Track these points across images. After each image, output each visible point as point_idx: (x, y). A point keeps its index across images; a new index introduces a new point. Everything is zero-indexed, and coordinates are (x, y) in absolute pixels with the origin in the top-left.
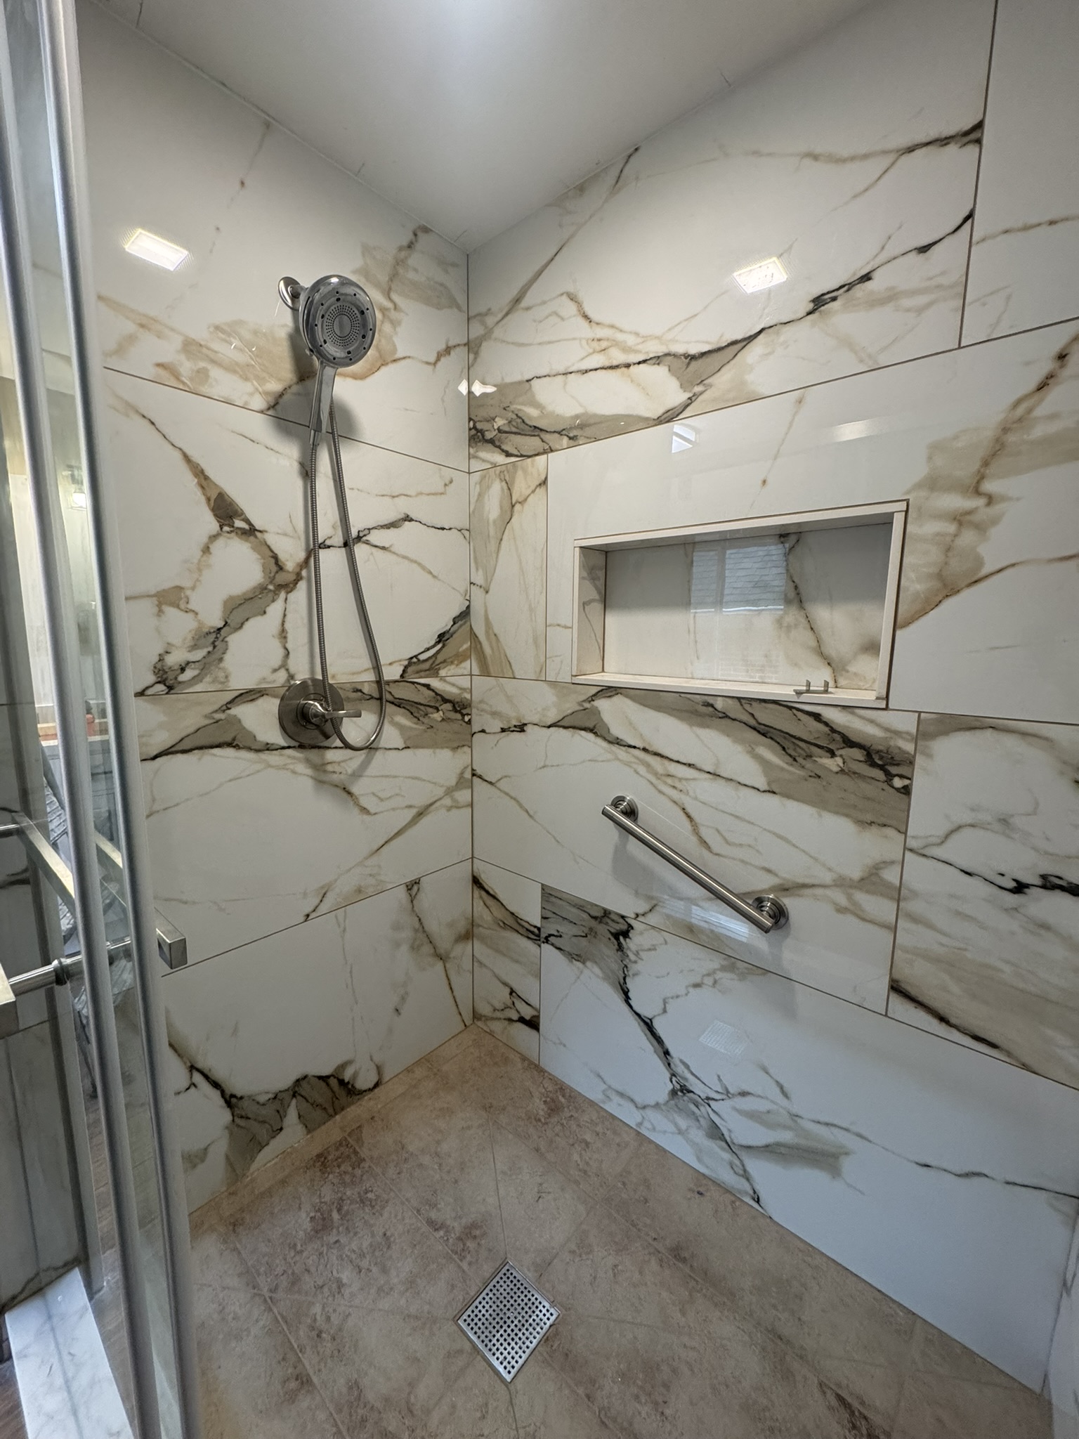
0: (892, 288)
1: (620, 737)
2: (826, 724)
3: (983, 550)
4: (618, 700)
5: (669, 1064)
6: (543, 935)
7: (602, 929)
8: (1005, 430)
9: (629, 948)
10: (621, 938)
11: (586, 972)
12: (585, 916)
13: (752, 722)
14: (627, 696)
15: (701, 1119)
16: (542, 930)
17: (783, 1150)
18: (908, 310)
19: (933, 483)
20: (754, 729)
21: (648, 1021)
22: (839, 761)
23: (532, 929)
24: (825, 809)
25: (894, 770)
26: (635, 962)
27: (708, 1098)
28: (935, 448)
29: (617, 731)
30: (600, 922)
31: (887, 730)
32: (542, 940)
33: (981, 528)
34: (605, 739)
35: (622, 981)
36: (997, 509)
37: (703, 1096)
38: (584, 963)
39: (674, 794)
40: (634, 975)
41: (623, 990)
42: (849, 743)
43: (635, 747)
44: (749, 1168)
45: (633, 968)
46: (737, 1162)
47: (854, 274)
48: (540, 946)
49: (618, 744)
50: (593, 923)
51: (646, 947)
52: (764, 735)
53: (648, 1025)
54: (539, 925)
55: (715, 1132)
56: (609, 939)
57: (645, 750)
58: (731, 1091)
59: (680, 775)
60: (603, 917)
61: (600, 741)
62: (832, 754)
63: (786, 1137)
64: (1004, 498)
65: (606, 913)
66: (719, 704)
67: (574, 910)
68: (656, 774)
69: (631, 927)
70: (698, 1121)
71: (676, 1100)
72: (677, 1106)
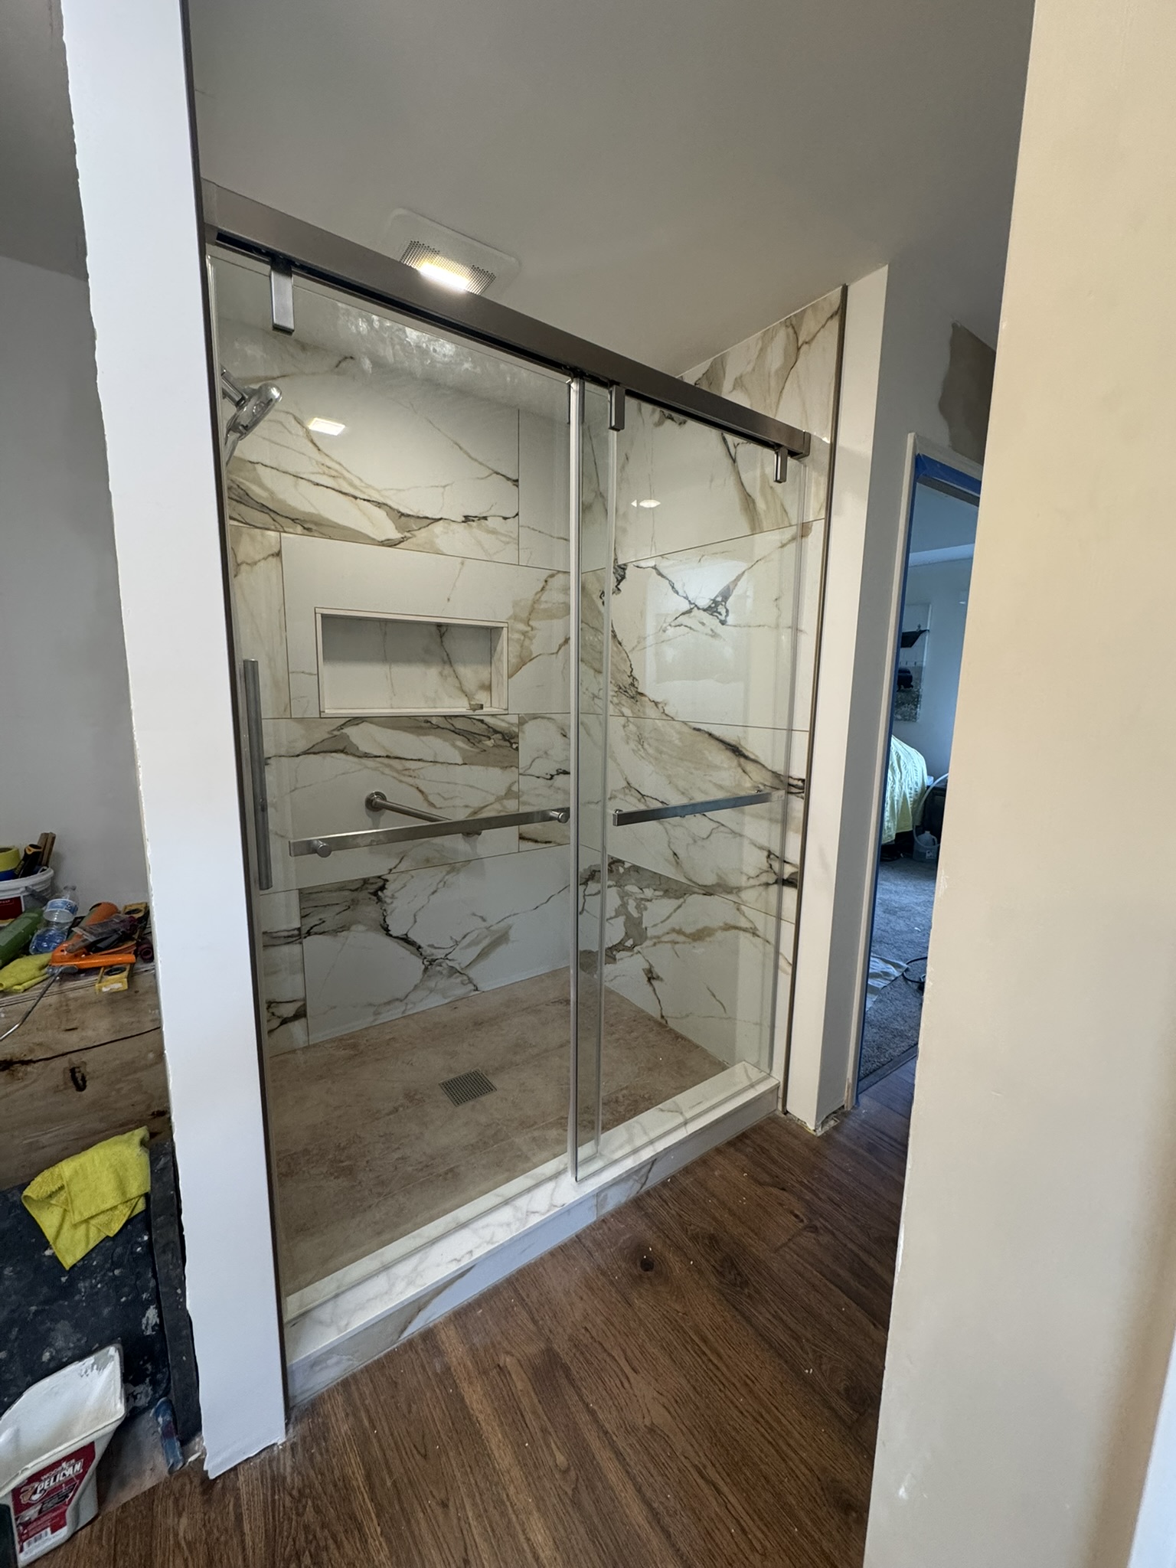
0: (495, 528)
1: (367, 751)
2: (486, 724)
3: (532, 648)
4: (364, 726)
5: (421, 954)
7: (364, 894)
8: (534, 603)
10: (380, 893)
13: (452, 728)
14: (371, 723)
15: (444, 971)
18: (502, 541)
19: (515, 617)
20: (453, 731)
21: (404, 936)
23: (291, 933)
24: (489, 766)
25: (512, 741)
26: (392, 903)
27: (447, 955)
28: (514, 603)
29: (364, 748)
30: (361, 890)
32: (304, 936)
34: (354, 755)
35: (382, 922)
37: (443, 956)
39: (410, 780)
40: (392, 913)
41: (383, 927)
42: (496, 732)
43: (380, 757)
44: (471, 976)
46: (465, 978)
47: (480, 514)
48: (301, 943)
49: (366, 757)
50: (354, 895)
52: (458, 735)
53: (405, 940)
54: (299, 926)
55: (453, 971)
56: (370, 898)
57: (388, 757)
58: (458, 940)
59: (413, 768)
61: (351, 758)
62: (490, 738)
63: (486, 942)
65: (365, 881)
66: (434, 721)
68: (397, 771)
69: (386, 881)
70: (441, 973)
71: (427, 973)
72: (428, 976)
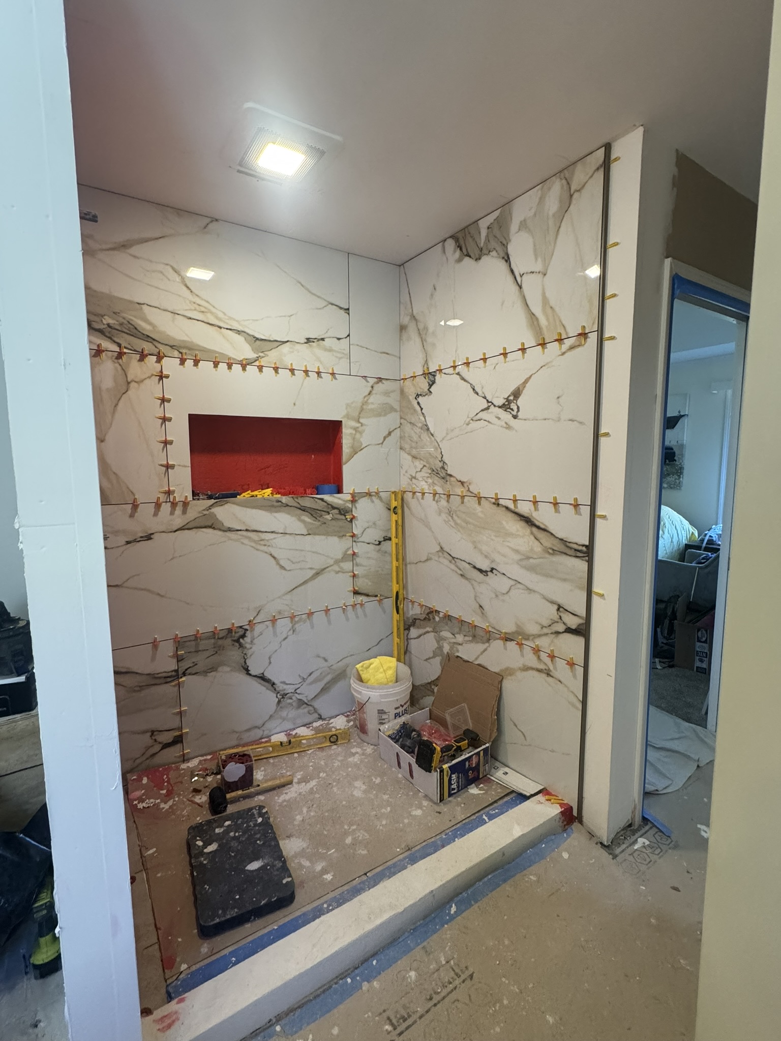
0: (331, 347)
1: (231, 526)
2: (326, 502)
3: (361, 440)
4: (228, 506)
5: (275, 689)
6: (180, 672)
7: (228, 641)
8: (363, 404)
9: (246, 643)
10: (241, 640)
11: (218, 675)
12: (215, 641)
13: (298, 506)
14: (233, 504)
16: (179, 669)
17: (327, 686)
18: (336, 357)
20: (300, 509)
21: (262, 675)
22: (331, 515)
23: (170, 674)
24: (329, 535)
25: (348, 515)
26: (251, 648)
27: (295, 690)
28: (348, 405)
29: (227, 524)
31: (344, 501)
32: (180, 676)
33: (361, 433)
34: (220, 530)
35: (243, 664)
36: (364, 427)
37: (293, 691)
38: (216, 670)
39: (265, 549)
40: (251, 656)
41: (244, 668)
42: (334, 508)
43: (240, 530)
44: (316, 706)
45: (249, 652)
46: (311, 708)
47: (319, 336)
48: (178, 682)
49: (230, 531)
50: (221, 642)
51: (257, 636)
52: (304, 511)
53: (262, 678)
54: (176, 668)
55: (301, 703)
56: (233, 645)
57: (247, 530)
58: (305, 677)
59: (267, 538)
60: (228, 634)
61: (217, 532)
62: (329, 513)
63: (328, 679)
64: (366, 425)
67: (207, 641)
69: (246, 630)
70: (292, 705)
71: (281, 705)
72: (281, 707)
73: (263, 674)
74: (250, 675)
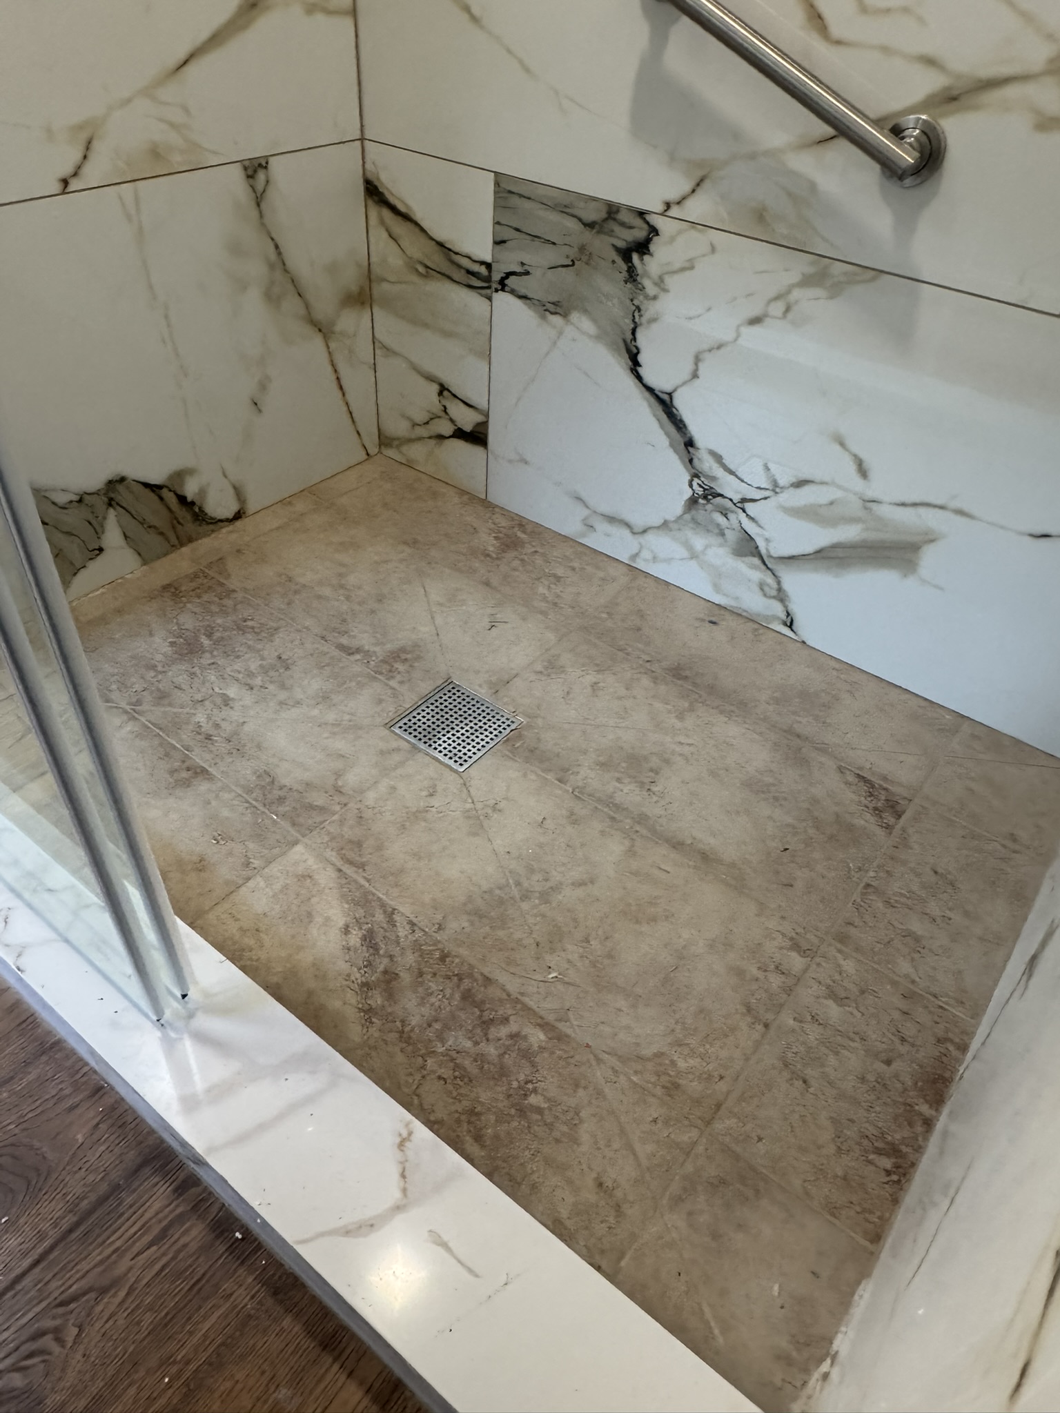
5: (691, 461)
6: (496, 277)
7: (603, 246)
9: (646, 274)
10: (635, 257)
11: (569, 331)
12: (571, 224)
15: (727, 532)
16: (494, 265)
17: (840, 552)
21: (666, 397)
23: (476, 268)
26: (655, 298)
27: (744, 500)
30: (599, 232)
32: (495, 286)
35: (629, 336)
37: (736, 498)
38: (565, 315)
40: (650, 322)
41: (628, 351)
44: (786, 585)
45: (650, 309)
46: (770, 580)
48: (490, 299)
50: (588, 236)
51: (677, 266)
53: (665, 404)
54: (488, 259)
55: (747, 547)
56: (614, 262)
58: (782, 482)
60: (605, 220)
63: (849, 533)
65: (612, 210)
67: (553, 217)
69: (654, 231)
70: (722, 534)
71: (693, 512)
72: (694, 520)
73: (670, 394)
74: (639, 378)
